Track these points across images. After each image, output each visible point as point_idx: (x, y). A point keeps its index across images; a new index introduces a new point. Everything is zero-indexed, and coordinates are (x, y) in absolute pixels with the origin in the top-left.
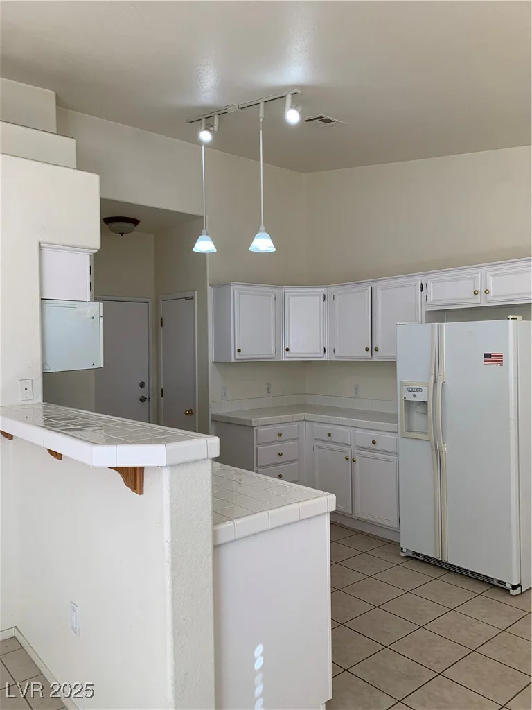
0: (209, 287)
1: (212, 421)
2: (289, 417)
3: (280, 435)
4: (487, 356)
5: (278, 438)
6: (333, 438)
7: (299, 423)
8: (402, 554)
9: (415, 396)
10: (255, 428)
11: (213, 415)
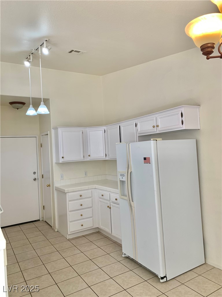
0: (52, 129)
1: (55, 189)
2: (86, 187)
3: (81, 196)
4: (145, 159)
5: (80, 197)
6: (104, 197)
7: (93, 190)
8: (123, 256)
9: (122, 178)
10: (67, 194)
11: (56, 187)
